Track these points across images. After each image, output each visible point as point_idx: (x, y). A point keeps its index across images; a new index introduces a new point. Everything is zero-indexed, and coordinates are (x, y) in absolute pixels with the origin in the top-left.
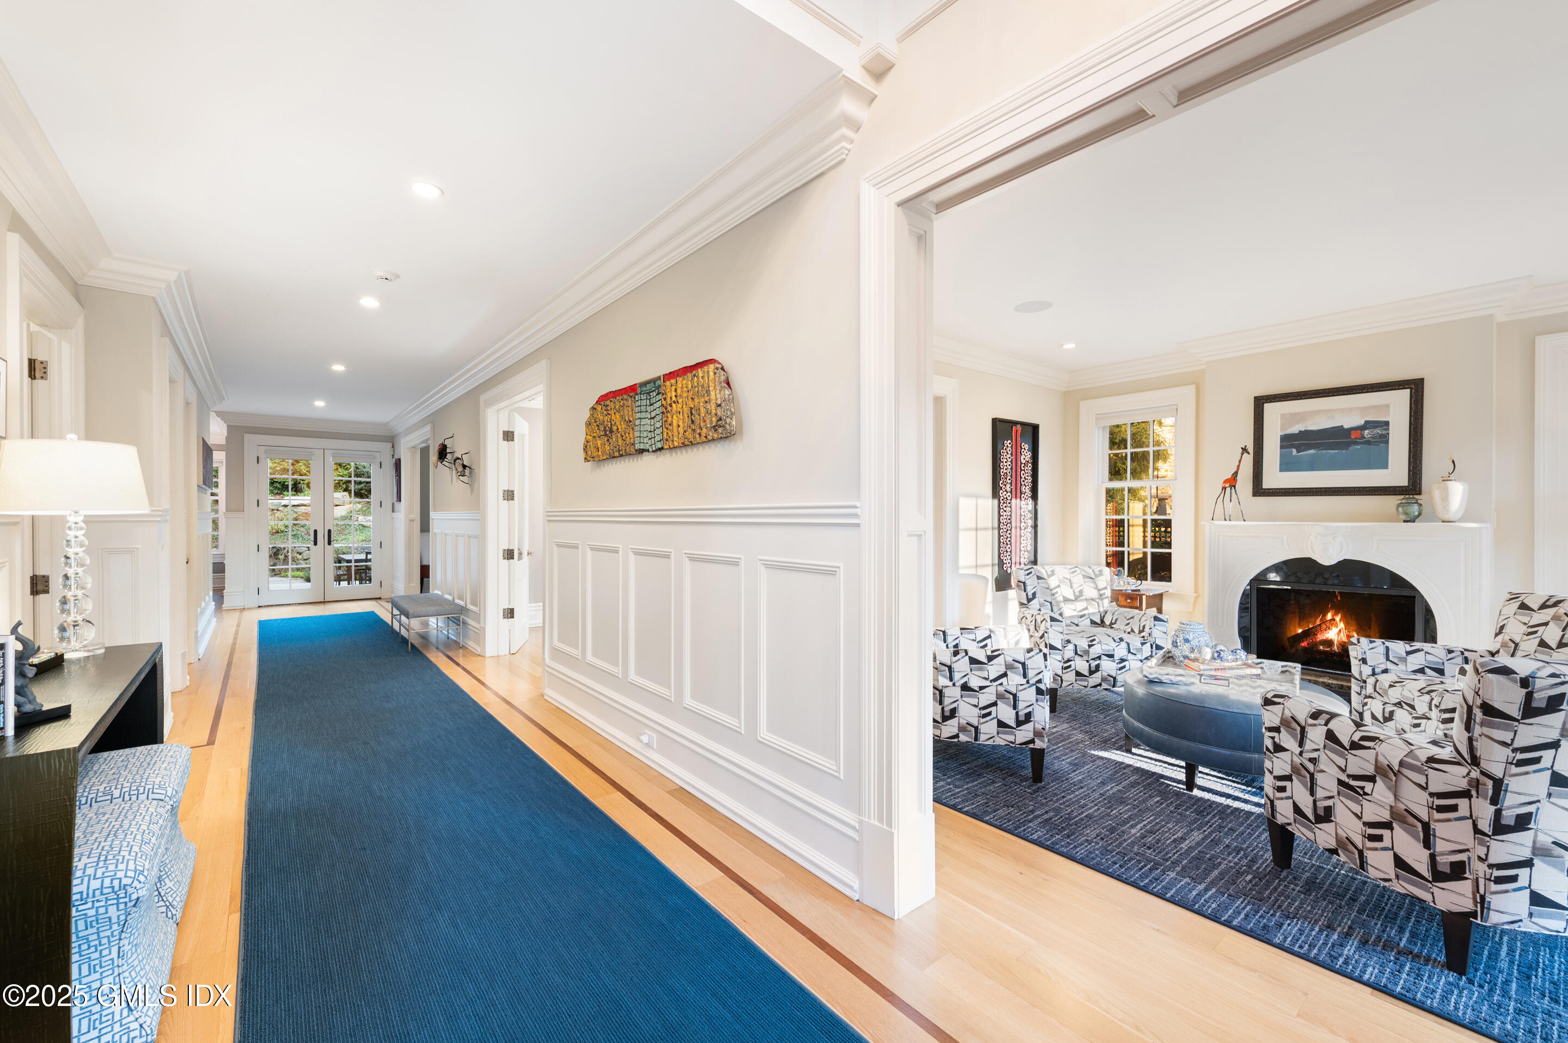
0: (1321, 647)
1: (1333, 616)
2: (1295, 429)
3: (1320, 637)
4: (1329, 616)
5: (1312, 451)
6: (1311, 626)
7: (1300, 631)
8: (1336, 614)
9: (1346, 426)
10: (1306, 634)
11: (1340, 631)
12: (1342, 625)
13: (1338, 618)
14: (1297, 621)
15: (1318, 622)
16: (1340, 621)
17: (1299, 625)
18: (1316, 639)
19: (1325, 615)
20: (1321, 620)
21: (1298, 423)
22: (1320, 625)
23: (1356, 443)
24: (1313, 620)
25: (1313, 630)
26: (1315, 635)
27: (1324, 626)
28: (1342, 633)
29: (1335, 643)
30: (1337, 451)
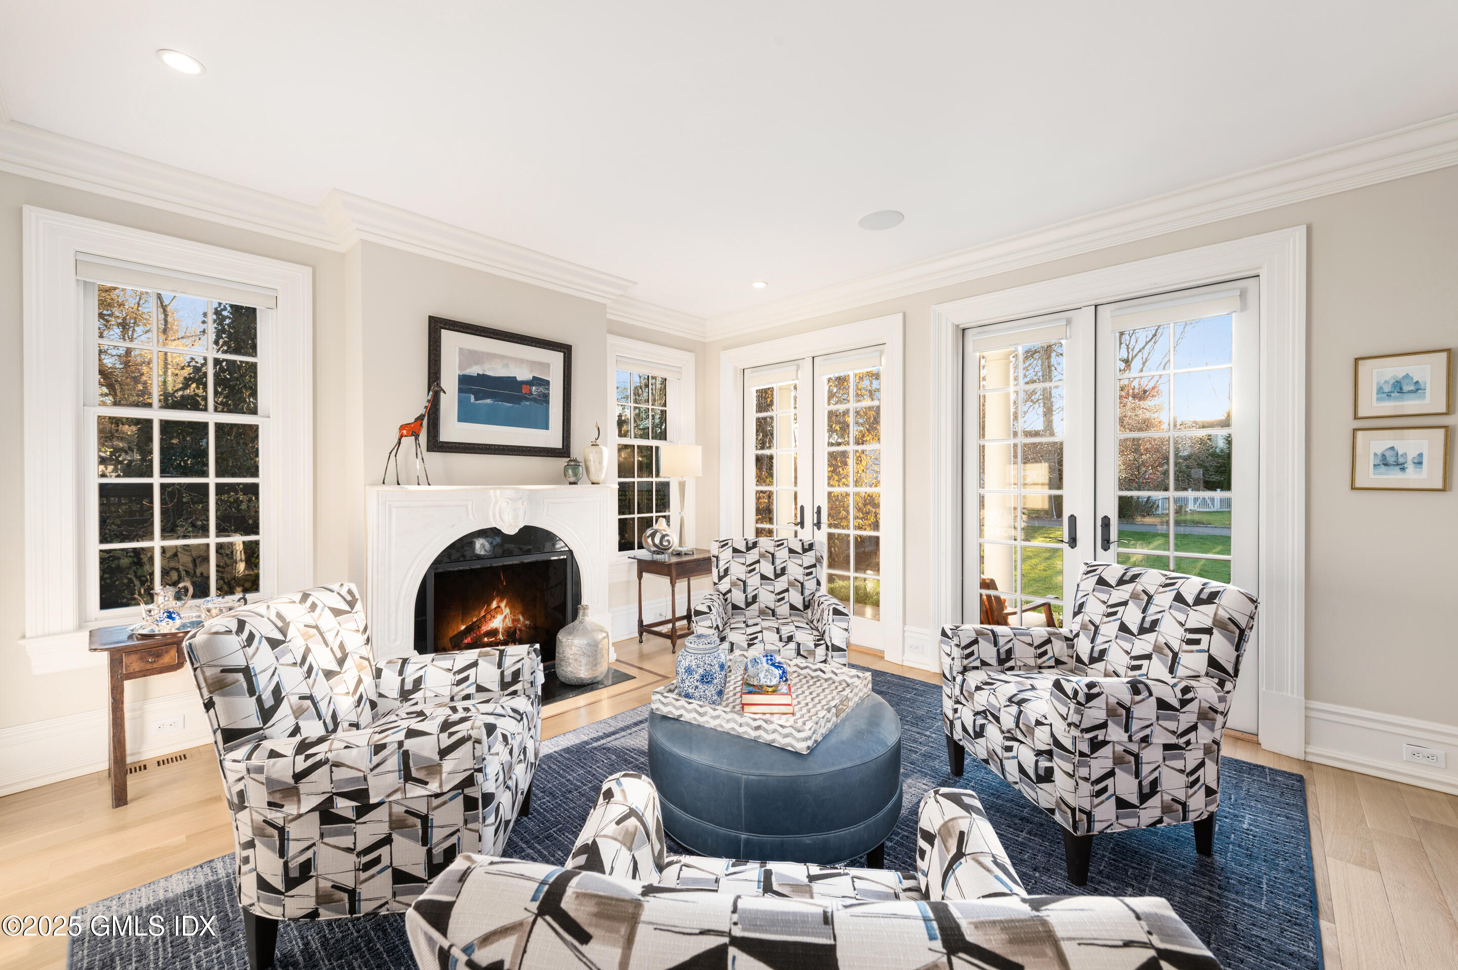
0: (486, 639)
1: (498, 603)
2: (474, 370)
3: (485, 628)
4: (494, 605)
5: (489, 401)
6: (475, 620)
7: (463, 627)
8: (501, 601)
9: (519, 379)
10: (469, 630)
11: (505, 617)
12: (507, 611)
13: (503, 605)
14: (460, 618)
15: (483, 614)
16: (505, 607)
17: (462, 622)
18: (480, 632)
19: (489, 604)
20: (485, 611)
21: (476, 364)
22: (484, 616)
23: (527, 399)
24: (477, 612)
25: (478, 623)
26: (479, 627)
27: (489, 616)
28: (507, 619)
29: (500, 631)
30: (511, 405)
